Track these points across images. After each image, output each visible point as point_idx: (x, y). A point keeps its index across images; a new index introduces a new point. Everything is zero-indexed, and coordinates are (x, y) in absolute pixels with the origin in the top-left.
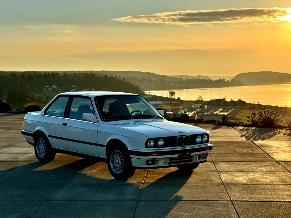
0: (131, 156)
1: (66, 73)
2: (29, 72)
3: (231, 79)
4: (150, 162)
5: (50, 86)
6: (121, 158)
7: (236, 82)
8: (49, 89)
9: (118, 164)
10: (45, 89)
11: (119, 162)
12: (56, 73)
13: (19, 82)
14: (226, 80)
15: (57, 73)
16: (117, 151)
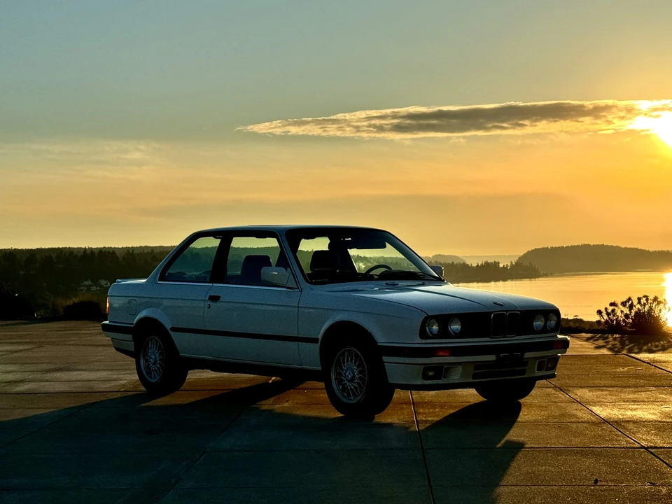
0: (385, 359)
1: (133, 251)
2: (45, 249)
3: (511, 263)
4: (431, 373)
5: (95, 282)
6: (358, 367)
7: (525, 269)
8: (94, 288)
9: (352, 380)
10: (83, 288)
11: (354, 376)
12: (109, 252)
13: (22, 273)
14: (501, 266)
15: (111, 251)
16: (347, 350)
